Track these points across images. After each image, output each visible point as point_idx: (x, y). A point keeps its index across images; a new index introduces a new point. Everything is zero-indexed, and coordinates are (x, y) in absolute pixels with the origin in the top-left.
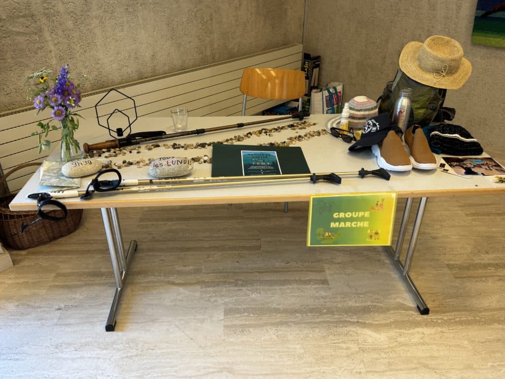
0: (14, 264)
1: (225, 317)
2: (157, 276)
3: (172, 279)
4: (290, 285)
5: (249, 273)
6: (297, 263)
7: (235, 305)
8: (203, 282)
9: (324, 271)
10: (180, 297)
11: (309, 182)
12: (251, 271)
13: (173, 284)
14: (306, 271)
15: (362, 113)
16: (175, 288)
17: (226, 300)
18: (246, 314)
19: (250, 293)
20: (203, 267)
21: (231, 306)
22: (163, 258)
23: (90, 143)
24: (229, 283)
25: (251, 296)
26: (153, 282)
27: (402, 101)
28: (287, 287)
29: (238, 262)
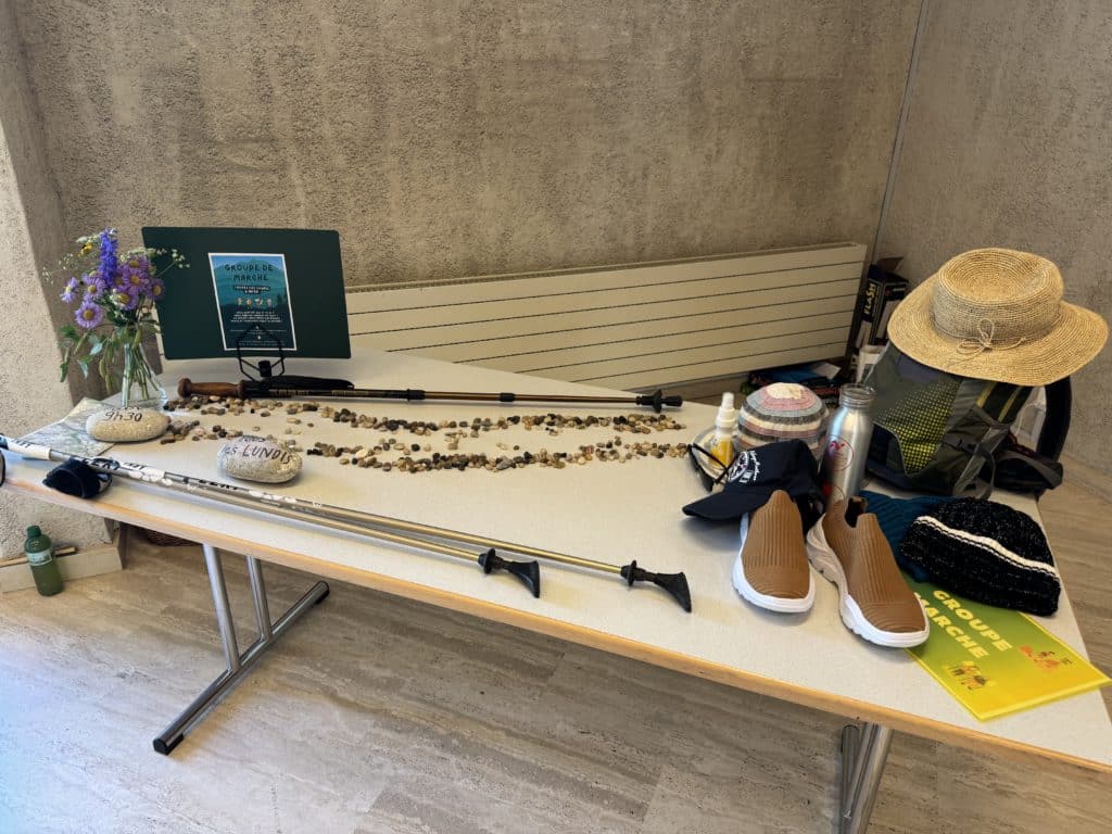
0: (124, 566)
1: (373, 810)
2: (317, 669)
3: (338, 685)
4: (554, 788)
5: (490, 727)
6: (606, 740)
7: (409, 790)
8: (386, 713)
9: (654, 783)
10: (324, 730)
11: (476, 567)
12: (494, 724)
13: (333, 696)
14: (612, 768)
15: (767, 425)
16: (330, 705)
17: (399, 772)
18: (417, 820)
19: (458, 773)
20: (408, 680)
21: (400, 788)
22: (354, 634)
23: (194, 380)
24: (433, 736)
25: (455, 782)
26: (301, 678)
27: (845, 418)
28: (546, 790)
29: (482, 693)
